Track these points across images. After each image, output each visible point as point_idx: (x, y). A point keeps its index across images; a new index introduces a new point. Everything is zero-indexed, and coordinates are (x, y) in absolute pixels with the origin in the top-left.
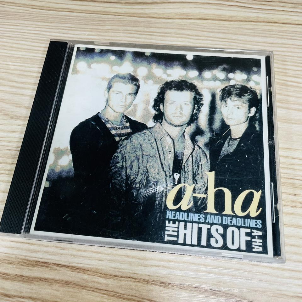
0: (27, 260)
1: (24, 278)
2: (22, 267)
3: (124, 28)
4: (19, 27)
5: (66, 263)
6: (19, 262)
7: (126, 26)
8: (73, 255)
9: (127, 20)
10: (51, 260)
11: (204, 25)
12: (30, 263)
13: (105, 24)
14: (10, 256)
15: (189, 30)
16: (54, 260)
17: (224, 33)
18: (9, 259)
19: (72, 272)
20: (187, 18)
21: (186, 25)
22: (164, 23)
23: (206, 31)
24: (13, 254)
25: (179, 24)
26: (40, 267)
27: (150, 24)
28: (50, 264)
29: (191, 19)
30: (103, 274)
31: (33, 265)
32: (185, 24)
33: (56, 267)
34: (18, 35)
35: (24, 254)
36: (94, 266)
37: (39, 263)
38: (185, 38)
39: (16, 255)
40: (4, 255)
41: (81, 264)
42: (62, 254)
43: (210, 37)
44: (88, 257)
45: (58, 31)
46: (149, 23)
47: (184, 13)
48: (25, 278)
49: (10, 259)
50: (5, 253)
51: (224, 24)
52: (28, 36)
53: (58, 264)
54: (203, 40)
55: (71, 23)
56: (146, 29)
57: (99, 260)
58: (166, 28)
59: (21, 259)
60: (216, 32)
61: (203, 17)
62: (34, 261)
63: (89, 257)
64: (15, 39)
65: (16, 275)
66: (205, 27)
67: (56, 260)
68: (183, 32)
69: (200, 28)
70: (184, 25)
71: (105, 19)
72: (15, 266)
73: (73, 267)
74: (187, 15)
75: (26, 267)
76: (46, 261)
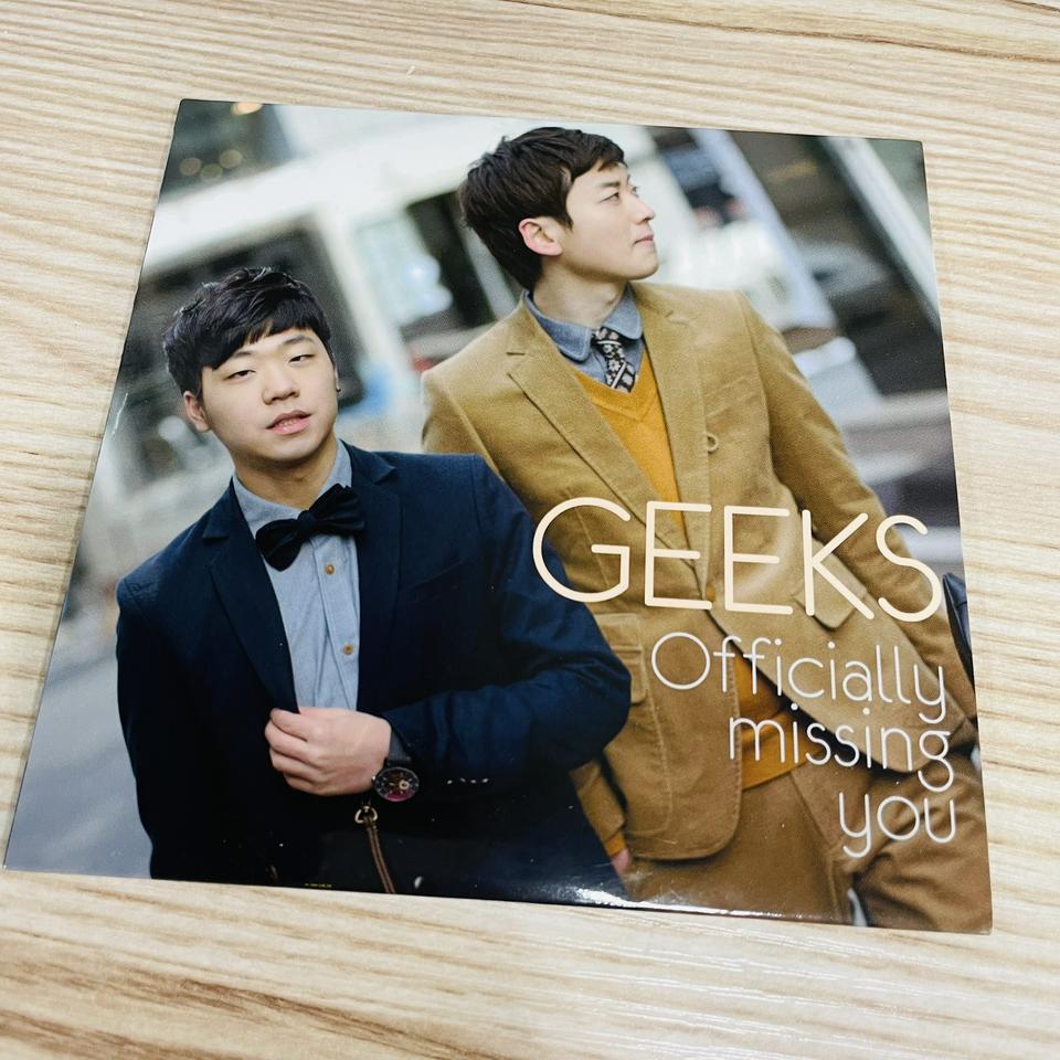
0: (146, 973)
1: (131, 1047)
2: (125, 1000)
3: (563, 54)
4: (142, 25)
5: (306, 996)
6: (113, 979)
7: (569, 47)
8: (339, 964)
9: (573, 24)
10: (247, 978)
11: (877, 63)
12: (159, 984)
13: (483, 33)
14: (76, 950)
15: (817, 80)
16: (258, 978)
17: (953, 98)
18: (70, 964)
19: (331, 1036)
20: (810, 30)
21: (803, 56)
22: (718, 44)
23: (885, 88)
24: (87, 945)
25: (779, 54)
26: (198, 1005)
27: (663, 45)
28: (240, 994)
29: (826, 35)
30: (460, 1052)
31: (169, 995)
32: (803, 53)
33: (266, 1011)
34: (138, 53)
35: (133, 948)
36: (425, 1016)
37: (196, 988)
38: (801, 107)
39: (100, 947)
40: (51, 944)
41: (372, 1001)
42: (291, 956)
43: (900, 110)
44: (398, 975)
45: (297, 48)
46: (658, 42)
47: (795, 9)
48: (137, 1049)
49: (76, 966)
50: (55, 939)
51: (956, 63)
52: (179, 60)
53: (275, 999)
54: (871, 119)
55: (349, 20)
56: (645, 65)
57: (448, 991)
58: (727, 65)
59: (123, 967)
60: (925, 93)
61: (872, 31)
62: (175, 979)
63: (403, 976)
64: (128, 68)
65: (99, 1035)
66: (879, 71)
67: (268, 981)
68: (793, 83)
69: (862, 73)
70: (798, 56)
71: (487, 16)
72: (92, 996)
73: (336, 1012)
74: (811, 20)
75: (138, 1003)
76: (224, 980)
